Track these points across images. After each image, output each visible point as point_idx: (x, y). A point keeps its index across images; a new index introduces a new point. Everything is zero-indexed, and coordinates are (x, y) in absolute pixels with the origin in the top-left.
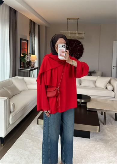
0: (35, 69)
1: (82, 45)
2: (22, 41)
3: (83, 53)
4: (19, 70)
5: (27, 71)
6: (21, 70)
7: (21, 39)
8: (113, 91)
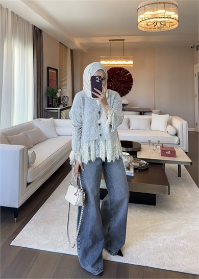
0: (68, 108)
1: (130, 75)
2: (49, 70)
3: (132, 85)
4: (45, 109)
5: (56, 111)
7: (48, 68)
8: (176, 135)
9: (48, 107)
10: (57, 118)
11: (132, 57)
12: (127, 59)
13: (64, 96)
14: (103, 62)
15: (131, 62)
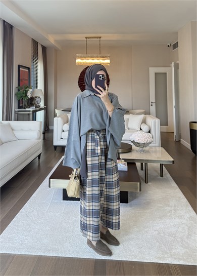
0: (41, 109)
2: (21, 69)
4: (15, 111)
5: (28, 113)
6: (18, 111)
7: (19, 66)
8: (149, 132)
9: (19, 108)
10: (29, 120)
11: (109, 55)
12: (104, 57)
13: (36, 97)
14: (78, 61)
15: (108, 61)
